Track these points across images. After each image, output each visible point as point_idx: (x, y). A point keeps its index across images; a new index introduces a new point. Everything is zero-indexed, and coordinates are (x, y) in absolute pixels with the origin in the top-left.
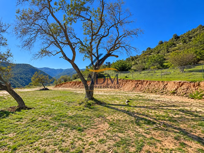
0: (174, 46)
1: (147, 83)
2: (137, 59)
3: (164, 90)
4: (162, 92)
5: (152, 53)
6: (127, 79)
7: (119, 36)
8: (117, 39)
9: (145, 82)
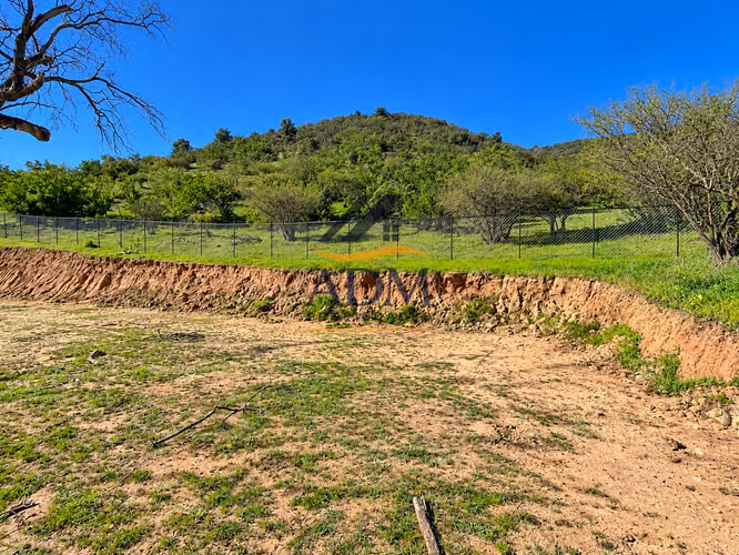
0: (269, 158)
1: (179, 273)
2: (138, 175)
3: (239, 301)
4: (231, 307)
5: (194, 165)
6: (94, 252)
7: (35, 16)
8: (29, 29)
9: (175, 271)
